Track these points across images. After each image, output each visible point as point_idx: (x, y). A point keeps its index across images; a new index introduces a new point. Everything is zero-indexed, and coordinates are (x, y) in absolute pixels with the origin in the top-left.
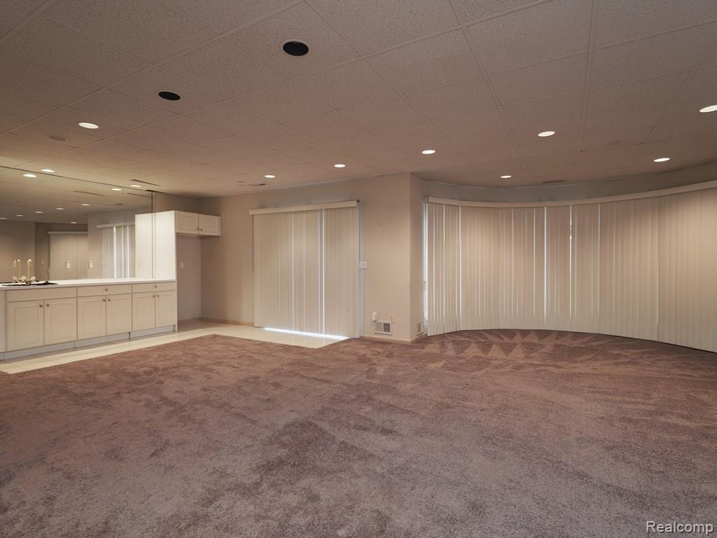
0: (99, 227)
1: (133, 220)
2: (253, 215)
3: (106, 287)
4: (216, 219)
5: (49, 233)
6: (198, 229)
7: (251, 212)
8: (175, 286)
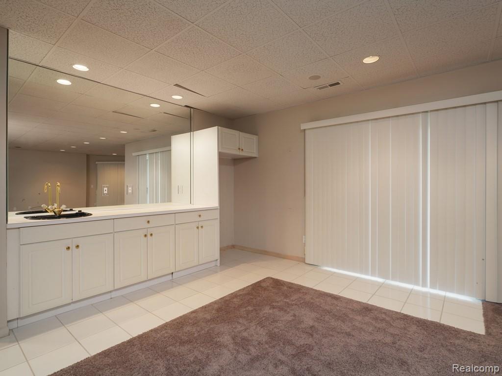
0: (134, 154)
1: (169, 144)
2: (305, 130)
3: (148, 217)
4: (255, 138)
5: (97, 163)
6: (239, 149)
7: (303, 127)
8: (217, 214)
